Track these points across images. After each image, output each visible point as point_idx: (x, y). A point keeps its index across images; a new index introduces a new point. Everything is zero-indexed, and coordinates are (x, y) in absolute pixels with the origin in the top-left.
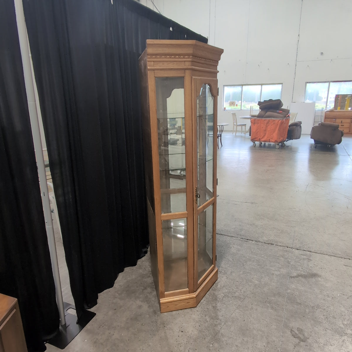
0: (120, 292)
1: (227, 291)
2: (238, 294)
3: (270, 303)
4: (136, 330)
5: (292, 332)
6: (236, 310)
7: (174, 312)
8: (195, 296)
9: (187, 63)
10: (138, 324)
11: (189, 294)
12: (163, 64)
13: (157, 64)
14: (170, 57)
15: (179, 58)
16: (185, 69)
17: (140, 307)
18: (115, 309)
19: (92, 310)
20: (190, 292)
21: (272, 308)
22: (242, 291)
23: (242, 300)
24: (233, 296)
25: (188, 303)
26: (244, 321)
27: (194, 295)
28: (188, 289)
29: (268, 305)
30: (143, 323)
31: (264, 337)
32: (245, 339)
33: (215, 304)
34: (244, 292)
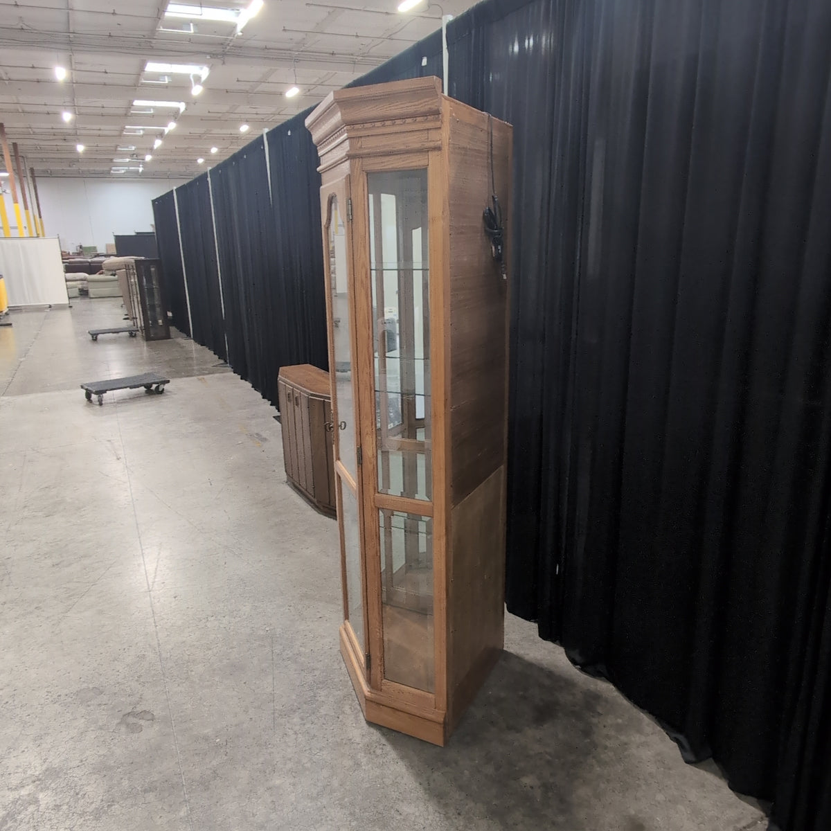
1: (323, 711)
2: (295, 720)
3: (218, 746)
5: (150, 717)
6: (271, 689)
21: (206, 738)
22: (291, 732)
23: (276, 715)
24: (300, 711)
26: (245, 683)
29: (218, 740)
31: (198, 681)
32: (225, 662)
33: (317, 675)
34: (286, 734)
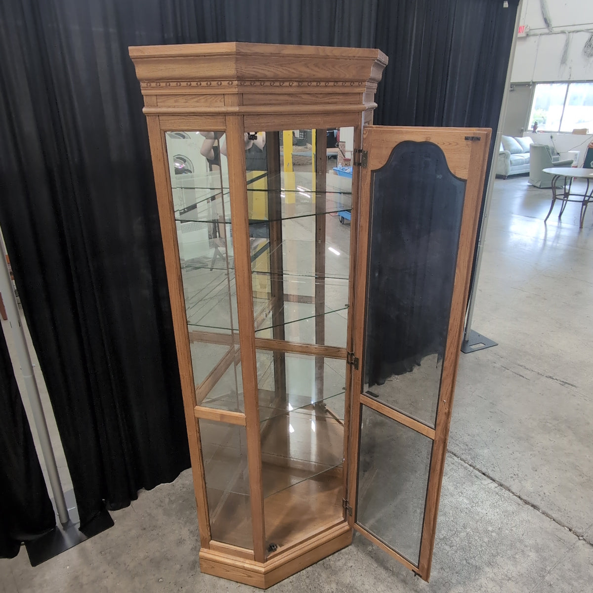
0: (173, 498)
4: (143, 586)
7: (222, 582)
8: (263, 570)
9: (229, 99)
10: (154, 575)
11: (253, 562)
12: (176, 102)
13: (164, 101)
14: (179, 84)
15: (209, 86)
16: (225, 114)
17: (180, 542)
18: (145, 529)
19: (114, 514)
20: (256, 558)
25: (249, 576)
27: (261, 567)
28: (253, 551)
30: (161, 578)
